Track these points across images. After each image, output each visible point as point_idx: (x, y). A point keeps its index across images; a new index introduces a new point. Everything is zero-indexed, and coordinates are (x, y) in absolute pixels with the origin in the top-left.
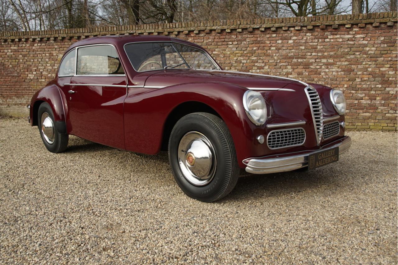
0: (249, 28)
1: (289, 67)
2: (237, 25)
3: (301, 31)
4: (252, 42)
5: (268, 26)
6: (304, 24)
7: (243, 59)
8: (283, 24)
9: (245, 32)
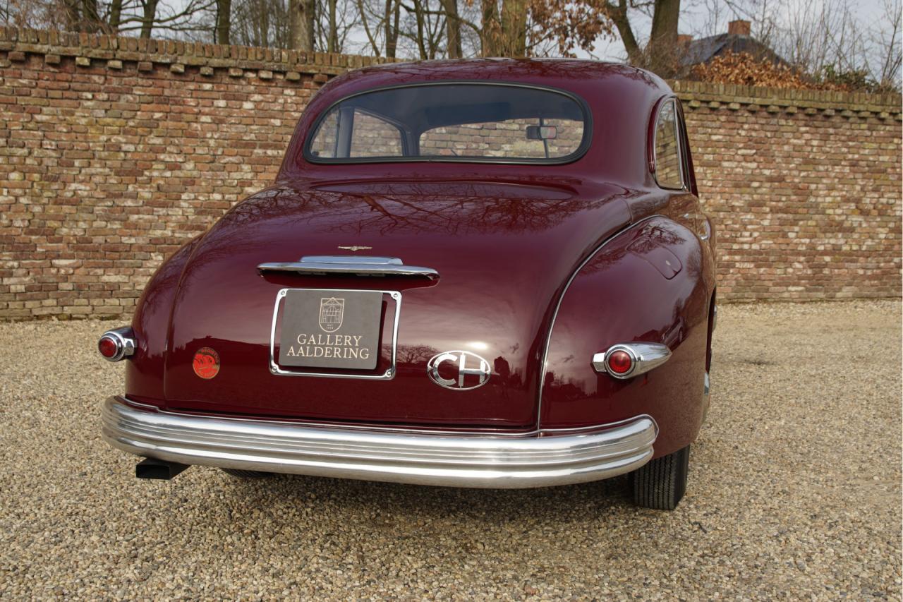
0: (144, 61)
1: (246, 167)
2: (108, 49)
3: (272, 82)
4: (150, 99)
5: (194, 62)
6: (280, 67)
7: (124, 140)
8: (231, 62)
9: (128, 71)
